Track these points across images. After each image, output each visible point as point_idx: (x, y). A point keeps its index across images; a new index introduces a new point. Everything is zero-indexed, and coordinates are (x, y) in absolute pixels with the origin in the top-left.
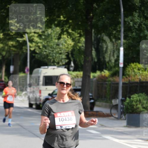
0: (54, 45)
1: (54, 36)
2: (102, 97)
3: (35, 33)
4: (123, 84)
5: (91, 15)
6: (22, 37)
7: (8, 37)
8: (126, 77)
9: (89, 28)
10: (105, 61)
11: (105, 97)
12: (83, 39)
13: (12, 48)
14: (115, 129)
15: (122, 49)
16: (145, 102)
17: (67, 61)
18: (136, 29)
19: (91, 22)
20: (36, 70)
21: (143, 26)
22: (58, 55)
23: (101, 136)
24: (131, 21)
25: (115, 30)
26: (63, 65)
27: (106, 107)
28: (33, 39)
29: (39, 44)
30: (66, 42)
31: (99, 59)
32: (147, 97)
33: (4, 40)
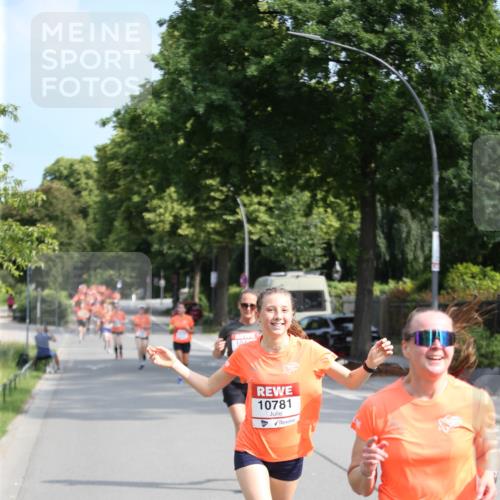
0: (298, 228)
1: (299, 210)
3: (260, 203)
5: (373, 165)
6: (234, 212)
7: (204, 214)
8: (448, 293)
9: (367, 194)
10: (407, 260)
12: (357, 214)
13: (213, 237)
15: (436, 235)
16: (484, 343)
17: (325, 260)
18: (464, 193)
20: (261, 280)
22: (306, 249)
24: (454, 178)
25: (422, 195)
26: (317, 269)
28: (257, 217)
29: (269, 227)
30: (323, 222)
31: (393, 256)
32: (488, 333)
33: (197, 221)
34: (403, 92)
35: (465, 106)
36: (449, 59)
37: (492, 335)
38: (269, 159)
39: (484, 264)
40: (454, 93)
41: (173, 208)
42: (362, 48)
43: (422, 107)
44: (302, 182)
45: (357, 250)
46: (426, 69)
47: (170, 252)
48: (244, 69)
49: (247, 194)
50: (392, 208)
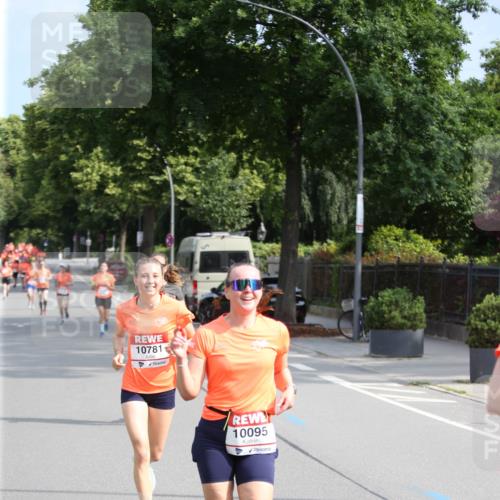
0: (224, 189)
1: (225, 171)
2: (322, 296)
3: (186, 164)
4: (364, 268)
5: (299, 128)
6: (161, 173)
7: (131, 174)
8: (371, 255)
9: (293, 155)
10: (331, 222)
11: (329, 295)
12: (282, 177)
13: (139, 196)
14: (346, 361)
15: (360, 197)
16: (407, 305)
17: (250, 221)
18: (388, 156)
19: (298, 142)
20: (187, 240)
21: (404, 150)
22: (231, 209)
23: (315, 376)
24: (379, 140)
25: (347, 158)
26: (242, 230)
27: (329, 316)
28: (184, 177)
29: (195, 188)
30: (248, 184)
31: (317, 217)
32: (411, 295)
33: (124, 180)
34: (329, 56)
35: (391, 70)
36: (375, 23)
37: (415, 297)
38: (196, 120)
39: (408, 227)
40: (379, 56)
41: (100, 167)
42: (288, 11)
43: (348, 71)
44: (228, 143)
45: (282, 212)
46: (352, 32)
47: (96, 211)
48: (172, 30)
49: (174, 155)
50: (317, 169)
